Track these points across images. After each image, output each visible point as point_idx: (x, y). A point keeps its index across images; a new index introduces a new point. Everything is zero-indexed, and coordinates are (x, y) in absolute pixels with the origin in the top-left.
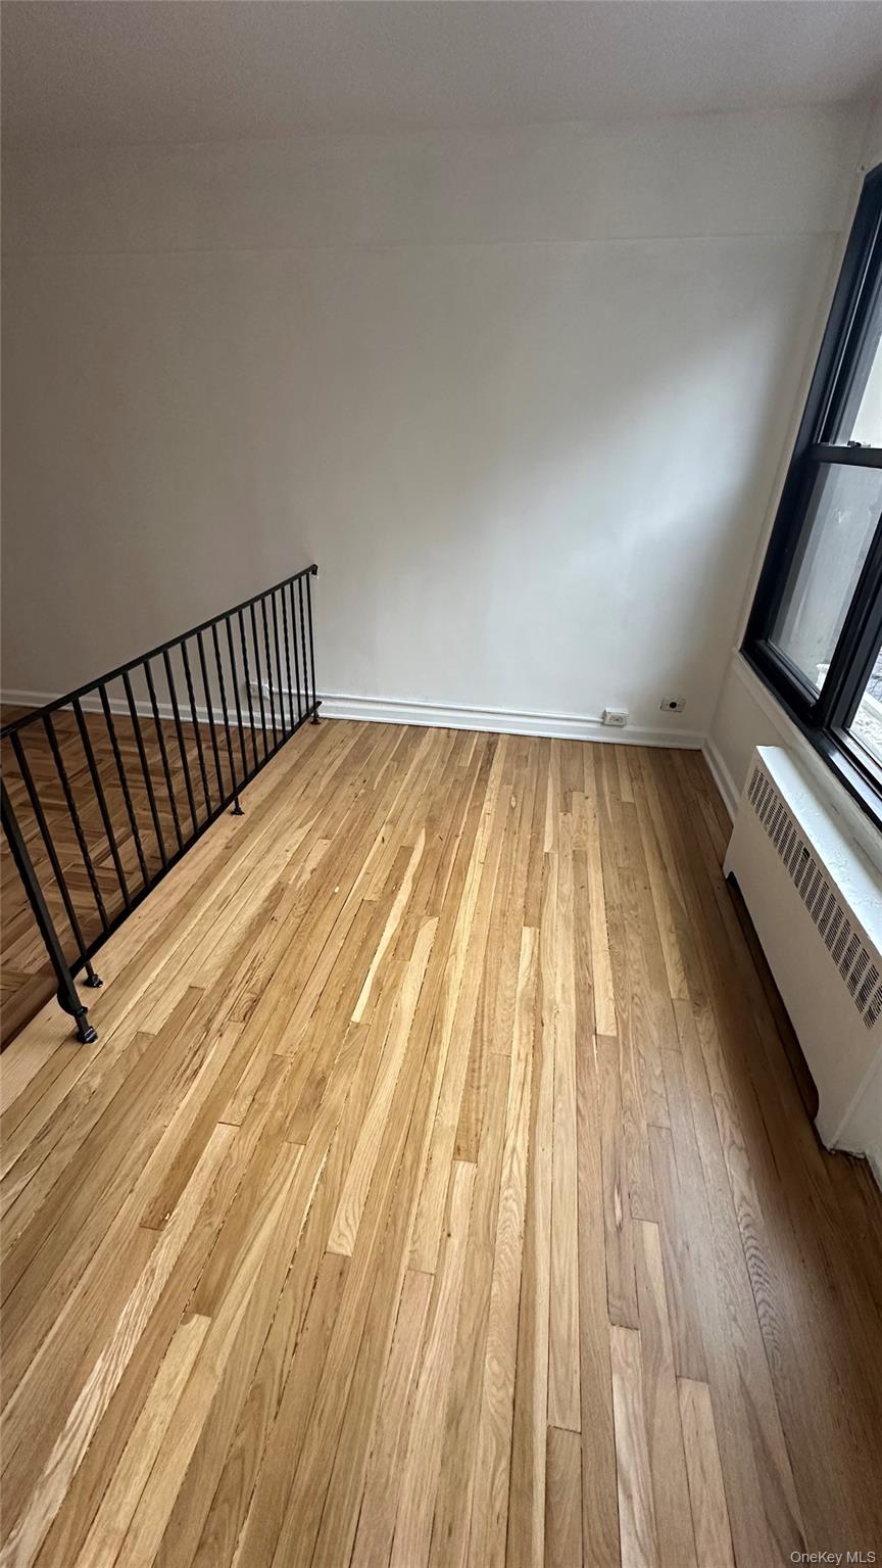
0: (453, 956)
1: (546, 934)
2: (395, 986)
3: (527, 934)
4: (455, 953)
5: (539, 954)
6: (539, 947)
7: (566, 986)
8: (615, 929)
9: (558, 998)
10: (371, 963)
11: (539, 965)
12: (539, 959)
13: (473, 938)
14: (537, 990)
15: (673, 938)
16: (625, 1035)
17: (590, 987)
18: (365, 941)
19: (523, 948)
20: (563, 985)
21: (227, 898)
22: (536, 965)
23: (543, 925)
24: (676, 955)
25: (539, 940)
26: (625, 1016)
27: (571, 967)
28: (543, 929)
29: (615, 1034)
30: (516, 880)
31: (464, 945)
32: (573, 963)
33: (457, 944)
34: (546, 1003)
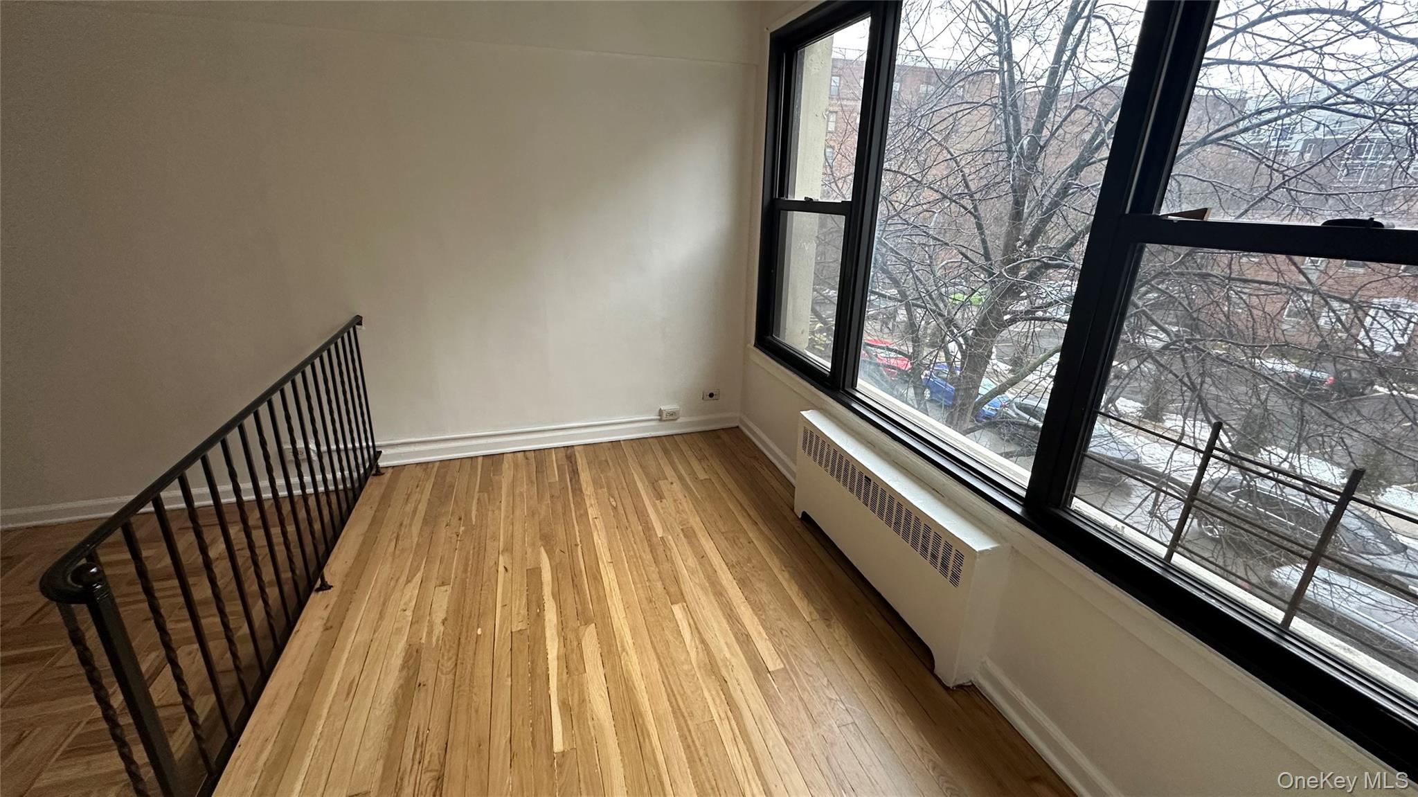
0: (624, 653)
1: (693, 605)
2: (582, 701)
3: (677, 610)
4: (624, 650)
5: (695, 624)
6: (692, 618)
7: (729, 642)
8: (743, 583)
9: (728, 655)
10: (549, 689)
11: (699, 633)
12: (697, 628)
13: (634, 630)
14: (708, 654)
15: (787, 575)
16: (789, 663)
17: (746, 635)
18: (532, 671)
19: (679, 623)
20: (726, 643)
21: (352, 683)
22: (697, 635)
23: (686, 598)
24: (795, 588)
25: (689, 611)
26: (782, 648)
27: (725, 625)
28: (688, 603)
29: (782, 666)
30: (647, 569)
31: (628, 639)
32: (724, 621)
33: (622, 642)
34: (720, 664)
